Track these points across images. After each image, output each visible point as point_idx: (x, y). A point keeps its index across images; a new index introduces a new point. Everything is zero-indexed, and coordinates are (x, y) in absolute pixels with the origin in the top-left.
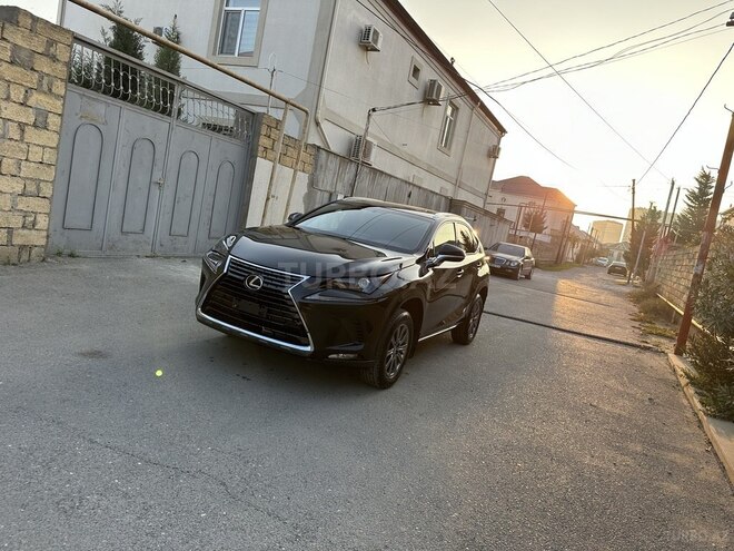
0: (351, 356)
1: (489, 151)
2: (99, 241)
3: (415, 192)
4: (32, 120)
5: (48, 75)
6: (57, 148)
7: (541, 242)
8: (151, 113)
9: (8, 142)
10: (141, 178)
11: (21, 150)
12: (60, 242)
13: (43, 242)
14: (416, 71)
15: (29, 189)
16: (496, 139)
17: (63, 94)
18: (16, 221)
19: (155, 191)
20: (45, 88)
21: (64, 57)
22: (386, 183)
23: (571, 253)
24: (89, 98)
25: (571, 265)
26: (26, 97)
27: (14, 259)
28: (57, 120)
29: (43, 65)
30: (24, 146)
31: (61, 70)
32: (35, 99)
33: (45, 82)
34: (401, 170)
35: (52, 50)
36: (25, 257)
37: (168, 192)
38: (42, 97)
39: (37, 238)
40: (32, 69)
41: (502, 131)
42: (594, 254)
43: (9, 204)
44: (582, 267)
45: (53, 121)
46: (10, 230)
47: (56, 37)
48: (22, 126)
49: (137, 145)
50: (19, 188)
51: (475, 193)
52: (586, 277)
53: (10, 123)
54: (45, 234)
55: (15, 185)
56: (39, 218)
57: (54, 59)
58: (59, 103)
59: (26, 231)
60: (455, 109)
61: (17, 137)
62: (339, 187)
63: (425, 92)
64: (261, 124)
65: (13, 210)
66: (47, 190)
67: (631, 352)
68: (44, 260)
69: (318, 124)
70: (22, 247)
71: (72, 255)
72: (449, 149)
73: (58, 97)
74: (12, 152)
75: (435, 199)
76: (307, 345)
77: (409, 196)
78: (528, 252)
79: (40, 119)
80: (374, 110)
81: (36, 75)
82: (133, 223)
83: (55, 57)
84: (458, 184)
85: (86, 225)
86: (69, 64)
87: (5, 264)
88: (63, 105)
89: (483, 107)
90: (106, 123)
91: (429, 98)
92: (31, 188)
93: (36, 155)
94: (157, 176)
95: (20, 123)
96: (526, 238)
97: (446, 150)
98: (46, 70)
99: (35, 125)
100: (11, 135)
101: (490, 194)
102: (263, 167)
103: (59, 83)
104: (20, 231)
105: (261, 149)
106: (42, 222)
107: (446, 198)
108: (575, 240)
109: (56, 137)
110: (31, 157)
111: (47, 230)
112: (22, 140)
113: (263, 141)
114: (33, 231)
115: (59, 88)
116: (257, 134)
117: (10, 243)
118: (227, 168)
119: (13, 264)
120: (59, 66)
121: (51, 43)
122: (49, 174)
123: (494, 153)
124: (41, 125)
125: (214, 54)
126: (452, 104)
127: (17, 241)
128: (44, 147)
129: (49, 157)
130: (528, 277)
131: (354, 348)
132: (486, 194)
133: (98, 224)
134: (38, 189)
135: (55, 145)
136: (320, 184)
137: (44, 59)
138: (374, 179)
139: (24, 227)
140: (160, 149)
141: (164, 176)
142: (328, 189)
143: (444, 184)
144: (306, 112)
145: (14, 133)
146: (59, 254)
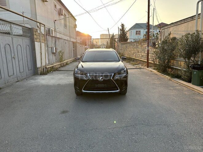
1: (74, 26)
2: (4, 81)
8: (7, 35)
16: (75, 22)
19: (14, 60)
34: (58, 36)
37: (17, 59)
41: (76, 20)
49: (6, 47)
51: (74, 38)
63: (58, 12)
64: (33, 31)
69: (38, 27)
75: (70, 43)
80: (55, 21)
82: (11, 73)
94: (13, 55)
97: (66, 28)
102: (37, 45)
105: (35, 39)
107: (72, 42)
113: (35, 36)
116: (33, 35)
132: (76, 38)
136: (49, 46)
142: (51, 46)
143: (68, 37)
144: (44, 25)
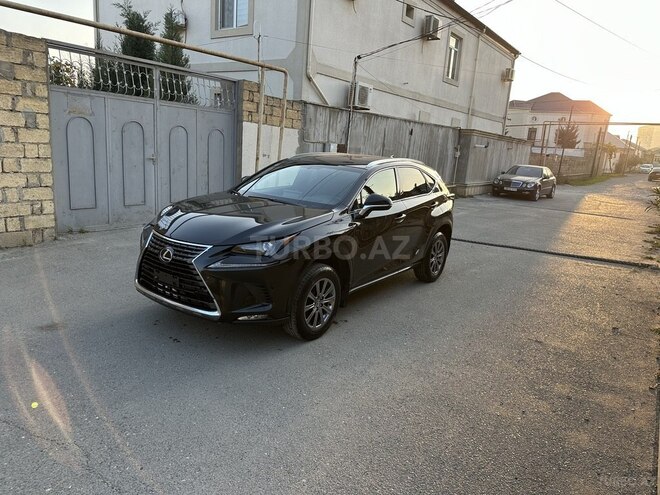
0: (260, 317)
1: (503, 75)
2: (105, 216)
3: (417, 129)
4: (22, 122)
5: (30, 81)
6: (50, 143)
7: (571, 158)
8: (134, 98)
9: (6, 145)
10: (134, 156)
11: (18, 150)
12: (69, 221)
13: (53, 224)
14: (410, 10)
15: (31, 181)
16: (509, 62)
17: (46, 95)
18: (25, 210)
19: (150, 166)
20: (29, 93)
21: (41, 63)
22: (382, 125)
23: (609, 164)
24: (74, 94)
25: (607, 177)
26: (14, 104)
27: (30, 241)
28: (45, 119)
29: (24, 74)
30: (20, 146)
31: (41, 76)
32: (22, 104)
33: (28, 88)
34: (404, 110)
35: (29, 59)
36: (39, 238)
38: (28, 102)
39: (47, 222)
40: (15, 79)
41: (516, 53)
42: (636, 161)
43: (16, 197)
44: (623, 176)
45: (42, 120)
46: (22, 218)
47: (31, 47)
48: (15, 130)
49: (125, 128)
50: (22, 182)
51: (490, 118)
52: (620, 188)
53: (4, 128)
54: (53, 217)
55: (18, 179)
56: (45, 205)
57: (32, 66)
58: (45, 104)
59: (35, 217)
60: (459, 40)
61: (12, 139)
62: (332, 137)
63: (422, 29)
64: (243, 90)
65: (21, 200)
66: (48, 180)
67: (624, 272)
68: (55, 239)
69: (310, 79)
70: (35, 231)
71: (82, 232)
72: (457, 80)
73: (42, 99)
74: (10, 153)
75: (441, 132)
76: (215, 310)
77: (411, 133)
78: (547, 171)
79: (30, 121)
80: (359, 57)
81: (19, 83)
82: (134, 196)
83: (33, 64)
84: (471, 113)
85: (90, 204)
86: (46, 69)
87: (22, 246)
88: (49, 105)
89: (490, 33)
90: (93, 114)
91: (428, 33)
92: (34, 180)
93: (32, 152)
94: (150, 152)
95: (12, 127)
96: (553, 155)
97: (453, 82)
98: (27, 78)
99: (26, 127)
100: (7, 138)
101: (508, 117)
102: (249, 129)
103: (41, 86)
104: (30, 217)
105: (245, 114)
106: (49, 207)
107: (454, 129)
108: (611, 151)
109: (47, 134)
110: (28, 154)
111: (54, 214)
112: (17, 141)
113: (247, 106)
114: (42, 217)
115: (42, 91)
116: (240, 101)
117: (23, 228)
118: (217, 136)
119: (30, 246)
120: (39, 72)
121: (27, 53)
122: (47, 166)
123: (507, 76)
124: (31, 124)
125: (216, 29)
126: (453, 35)
127: (30, 226)
128: (38, 144)
129: (44, 151)
130: (549, 196)
131: (262, 309)
132: (505, 118)
133: (101, 203)
134: (39, 179)
135: (47, 141)
136: (312, 136)
137: (23, 68)
138: (369, 124)
139: (33, 214)
140: (149, 129)
141: (157, 152)
142: (321, 140)
143: (454, 114)
144: (284, 72)
145: (9, 136)
146: (71, 232)
